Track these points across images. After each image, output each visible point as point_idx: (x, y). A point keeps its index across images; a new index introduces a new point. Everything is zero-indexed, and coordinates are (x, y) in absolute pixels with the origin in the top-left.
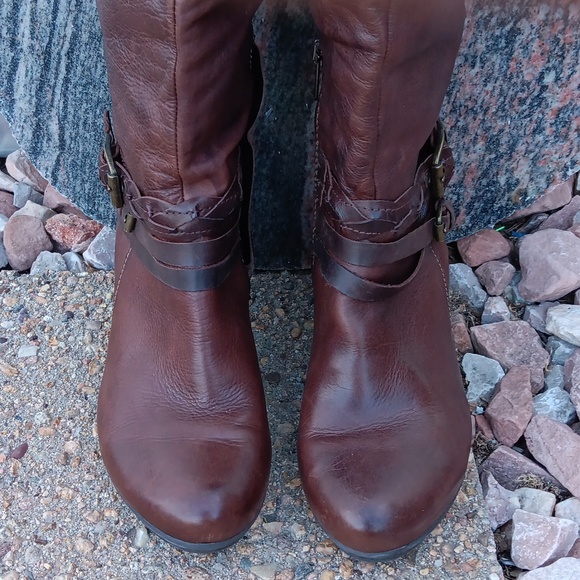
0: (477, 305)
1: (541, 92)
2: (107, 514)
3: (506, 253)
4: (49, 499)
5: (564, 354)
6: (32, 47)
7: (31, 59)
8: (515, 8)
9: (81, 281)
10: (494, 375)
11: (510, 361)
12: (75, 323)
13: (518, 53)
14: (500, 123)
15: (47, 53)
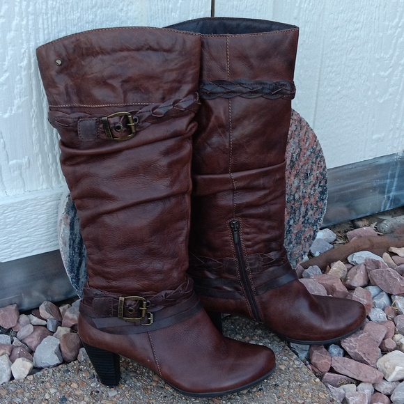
1: (289, 228)
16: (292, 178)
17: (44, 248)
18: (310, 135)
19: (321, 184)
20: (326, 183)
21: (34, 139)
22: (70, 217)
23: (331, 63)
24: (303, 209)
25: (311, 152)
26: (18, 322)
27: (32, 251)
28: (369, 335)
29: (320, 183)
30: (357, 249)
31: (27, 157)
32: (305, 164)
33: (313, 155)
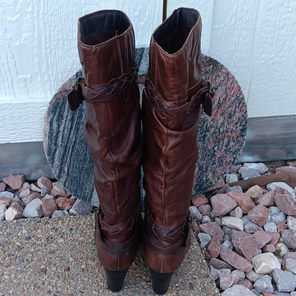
0: (200, 218)
1: (214, 152)
2: (100, 284)
3: (207, 202)
4: (81, 281)
5: (228, 231)
6: (61, 145)
7: (61, 149)
8: (205, 129)
9: (72, 218)
10: (208, 239)
11: (212, 234)
12: (73, 232)
13: (206, 141)
14: (203, 162)
15: (66, 146)
16: (219, 116)
17: (38, 138)
18: (236, 86)
19: (242, 124)
20: (246, 123)
21: (35, 62)
22: (50, 118)
23: (266, 36)
24: (226, 140)
25: (236, 99)
26: (22, 186)
27: (30, 139)
28: (253, 238)
29: (241, 122)
30: (277, 180)
31: (30, 74)
32: (230, 107)
33: (236, 101)
